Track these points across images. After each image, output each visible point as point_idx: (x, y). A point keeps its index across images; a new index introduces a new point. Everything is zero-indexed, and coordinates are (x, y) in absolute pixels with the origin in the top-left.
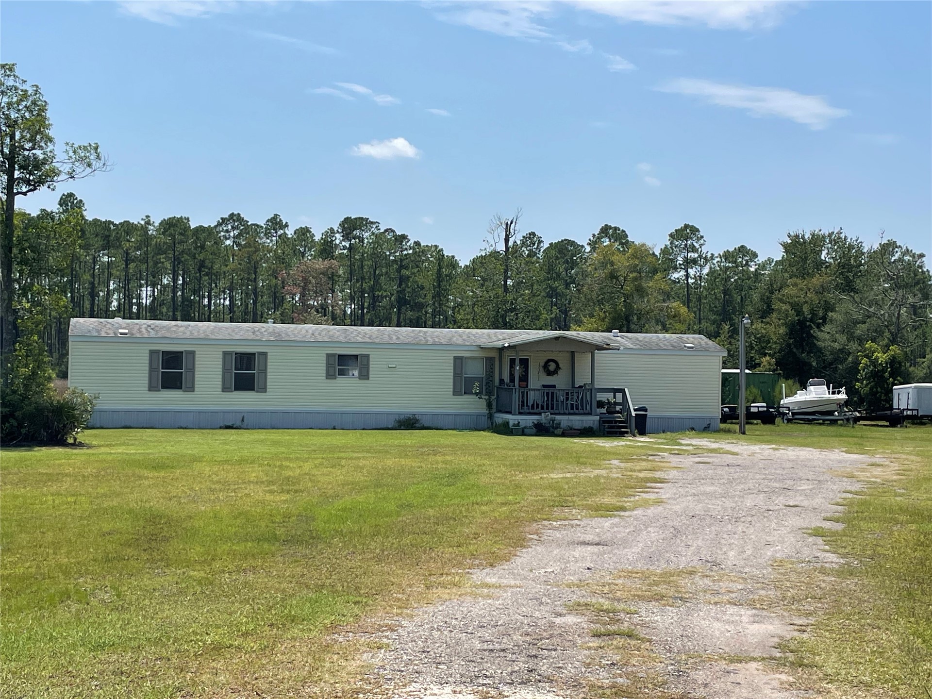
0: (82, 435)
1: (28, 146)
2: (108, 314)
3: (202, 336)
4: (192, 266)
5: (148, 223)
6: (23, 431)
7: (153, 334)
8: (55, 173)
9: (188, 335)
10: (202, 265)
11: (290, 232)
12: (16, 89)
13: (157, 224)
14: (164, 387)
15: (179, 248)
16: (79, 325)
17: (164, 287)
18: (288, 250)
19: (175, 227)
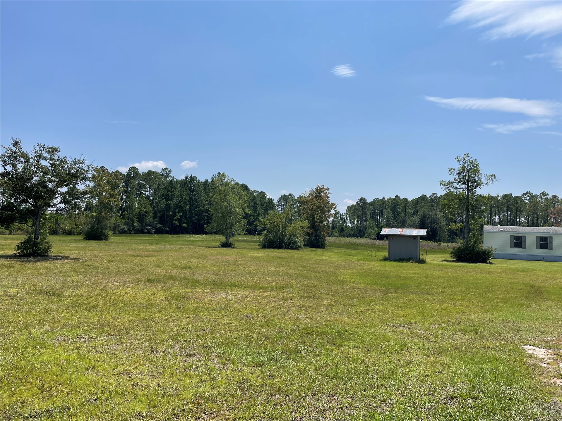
0: (491, 261)
2: (495, 224)
3: (528, 231)
4: (513, 209)
5: (498, 196)
6: (474, 258)
7: (511, 230)
9: (523, 231)
10: (517, 208)
11: (549, 197)
12: (469, 160)
13: (501, 196)
14: (515, 247)
15: (509, 203)
16: (486, 227)
17: (503, 215)
18: (549, 203)
19: (507, 197)
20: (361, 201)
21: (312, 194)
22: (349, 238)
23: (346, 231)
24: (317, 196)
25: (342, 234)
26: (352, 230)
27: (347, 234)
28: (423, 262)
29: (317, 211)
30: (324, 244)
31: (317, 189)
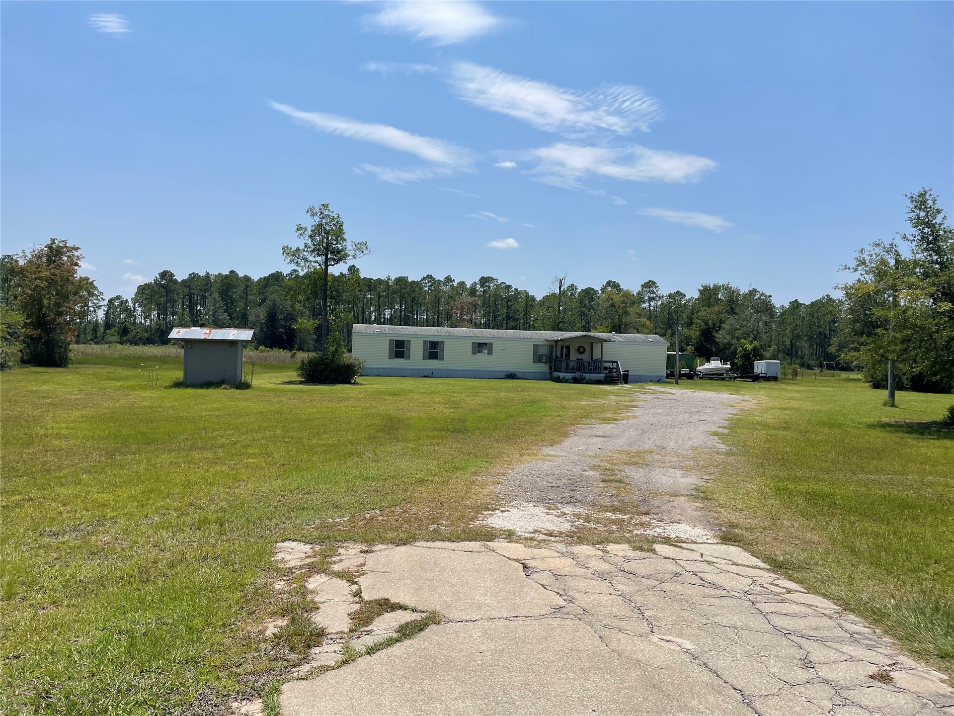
0: (358, 379)
1: (335, 243)
2: (370, 323)
3: (413, 333)
4: (409, 300)
5: (389, 279)
6: (331, 377)
7: (391, 332)
8: (347, 255)
9: (407, 332)
10: (414, 299)
11: (455, 284)
13: (393, 280)
14: (395, 357)
15: (403, 291)
16: (357, 327)
17: (396, 310)
18: (454, 293)
19: (401, 281)
20: (164, 277)
21: (39, 257)
22: (138, 345)
23: (133, 334)
24: (50, 261)
25: (125, 338)
26: (146, 331)
27: (135, 338)
28: (246, 386)
29: (49, 293)
30: (66, 358)
31: (50, 247)
